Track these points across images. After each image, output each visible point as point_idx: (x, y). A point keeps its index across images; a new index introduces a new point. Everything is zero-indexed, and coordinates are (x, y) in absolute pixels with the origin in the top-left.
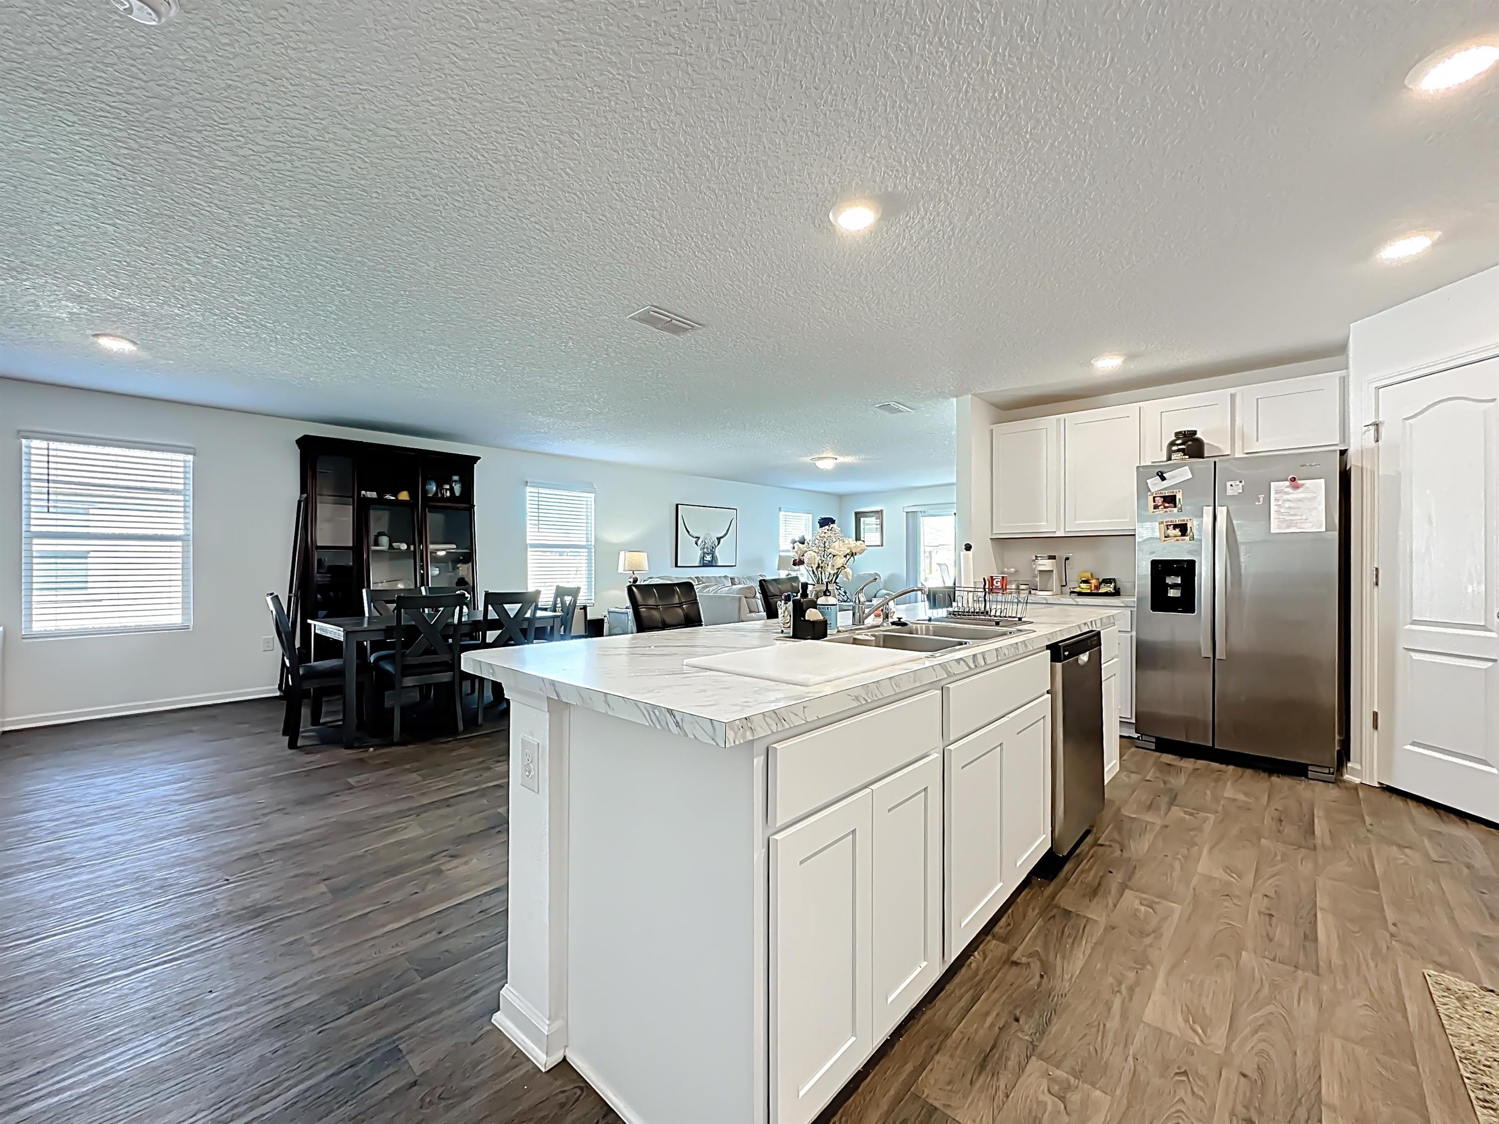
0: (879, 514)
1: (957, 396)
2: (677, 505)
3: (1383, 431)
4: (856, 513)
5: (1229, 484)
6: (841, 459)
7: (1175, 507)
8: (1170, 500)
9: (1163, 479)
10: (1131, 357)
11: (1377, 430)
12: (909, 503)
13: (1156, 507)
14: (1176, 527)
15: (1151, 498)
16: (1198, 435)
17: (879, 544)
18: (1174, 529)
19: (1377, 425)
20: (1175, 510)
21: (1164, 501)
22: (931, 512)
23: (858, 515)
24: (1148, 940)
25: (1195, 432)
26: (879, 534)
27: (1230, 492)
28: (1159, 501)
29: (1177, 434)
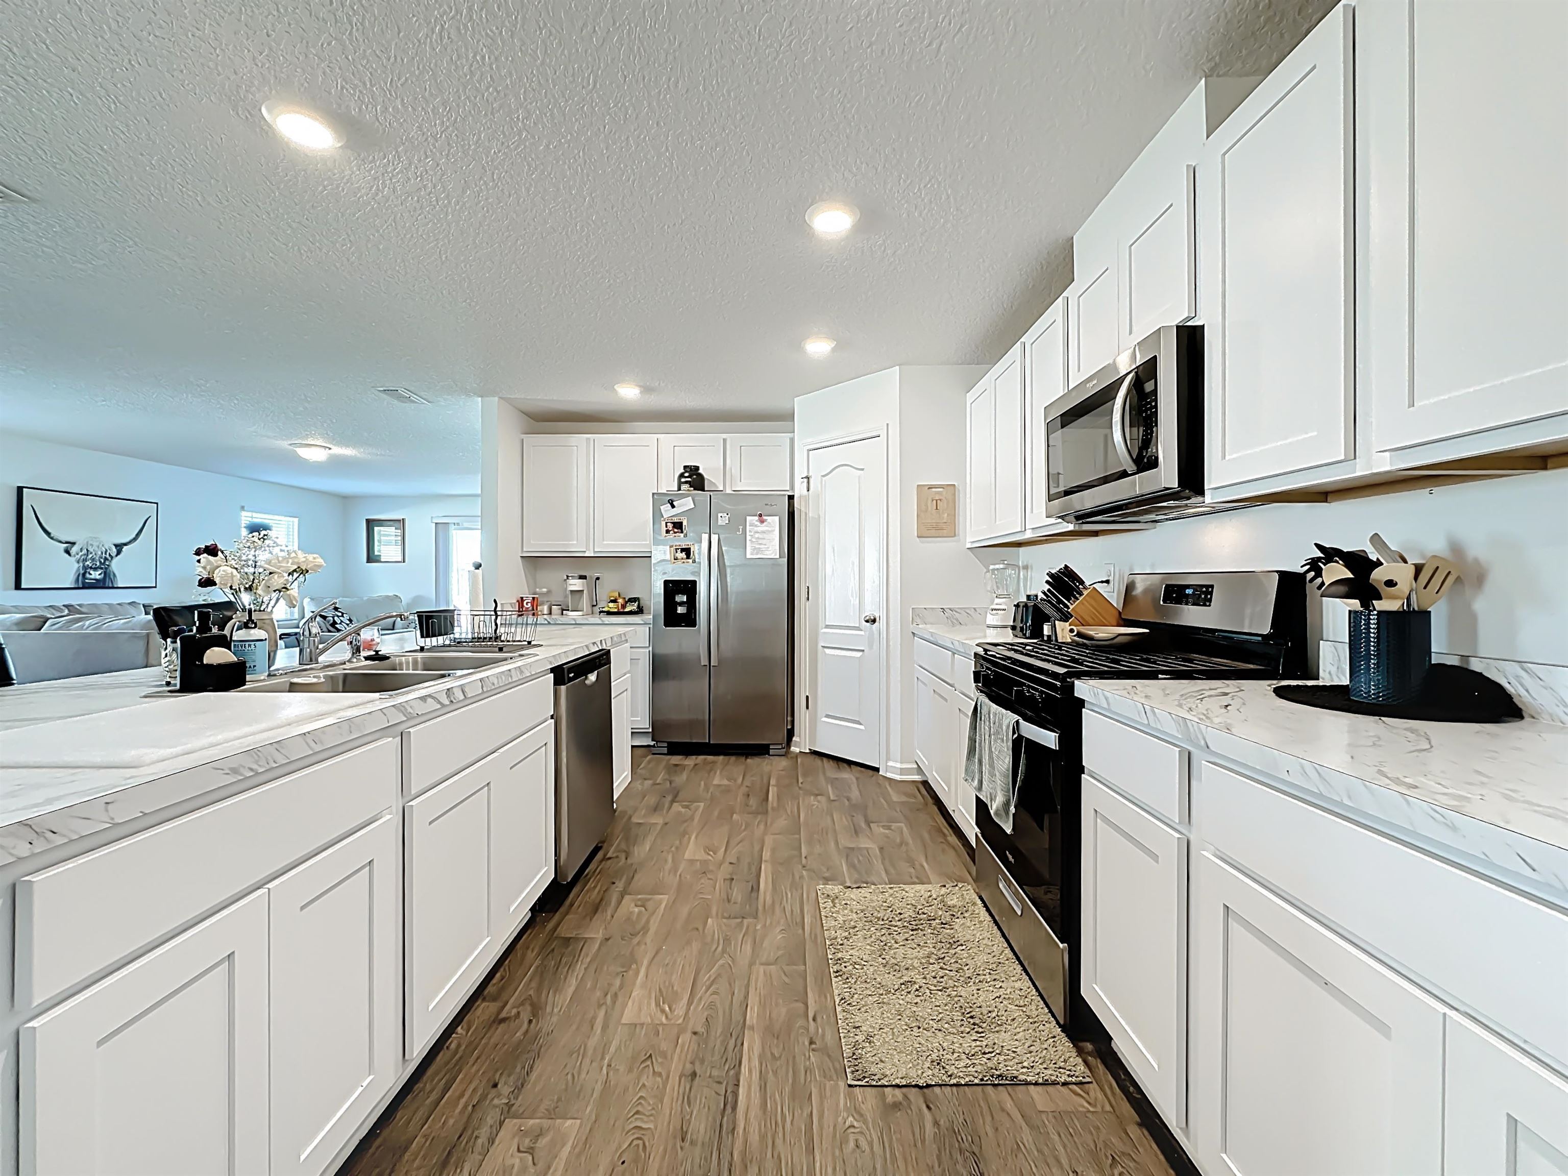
0: (400, 523)
1: (482, 397)
2: (20, 490)
3: (811, 481)
4: (368, 521)
5: (720, 515)
6: (337, 450)
7: (682, 532)
8: (678, 526)
9: (673, 506)
10: (646, 389)
11: (808, 482)
12: (439, 512)
13: (668, 532)
14: (683, 550)
15: (663, 524)
16: (701, 471)
17: (400, 559)
18: (681, 552)
19: (808, 478)
20: (682, 535)
21: (674, 527)
22: (466, 525)
23: (370, 524)
24: (636, 940)
25: (697, 468)
26: (399, 548)
27: (720, 523)
28: (670, 526)
29: (685, 467)
